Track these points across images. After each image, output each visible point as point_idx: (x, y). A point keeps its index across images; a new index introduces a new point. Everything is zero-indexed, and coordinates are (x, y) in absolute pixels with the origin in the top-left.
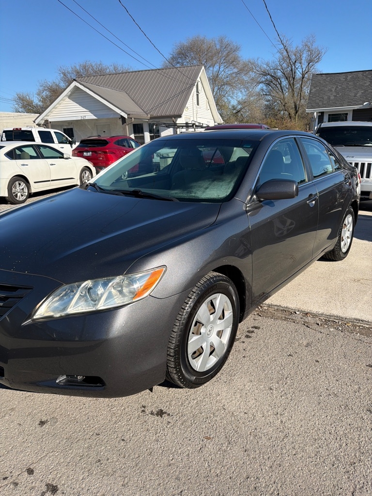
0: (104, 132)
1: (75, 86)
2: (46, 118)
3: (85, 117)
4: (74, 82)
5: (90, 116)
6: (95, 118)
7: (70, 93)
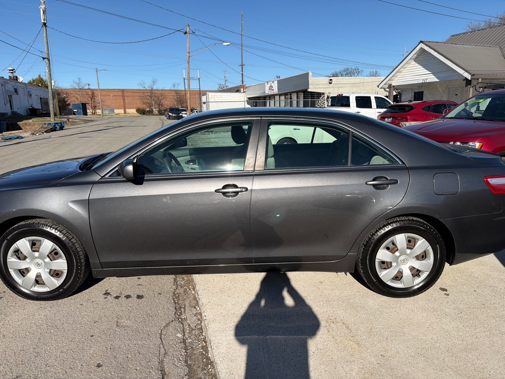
0: (456, 95)
1: (421, 48)
2: (390, 82)
3: (427, 79)
4: (421, 44)
5: (432, 78)
6: (437, 80)
7: (415, 56)
